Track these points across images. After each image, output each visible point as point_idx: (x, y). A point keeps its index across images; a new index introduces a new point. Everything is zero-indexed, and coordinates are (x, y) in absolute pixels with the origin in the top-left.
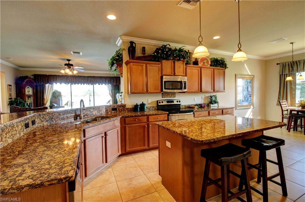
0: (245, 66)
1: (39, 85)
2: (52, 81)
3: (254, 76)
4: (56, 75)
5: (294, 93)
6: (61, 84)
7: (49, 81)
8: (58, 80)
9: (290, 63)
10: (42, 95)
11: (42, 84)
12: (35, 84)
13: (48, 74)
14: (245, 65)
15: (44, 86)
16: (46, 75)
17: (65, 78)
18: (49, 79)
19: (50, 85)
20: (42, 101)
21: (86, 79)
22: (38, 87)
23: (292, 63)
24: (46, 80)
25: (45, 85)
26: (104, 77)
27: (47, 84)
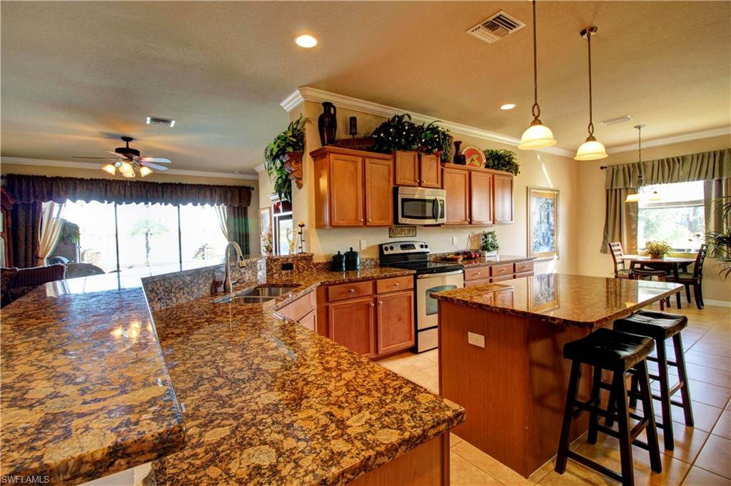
0: (541, 169)
1: (23, 203)
2: (62, 193)
3: (558, 191)
4: (75, 177)
5: (633, 227)
6: (87, 202)
7: (54, 195)
8: (78, 190)
9: (626, 166)
10: (33, 233)
11: (32, 201)
12: (13, 203)
13: (49, 174)
14: (544, 168)
15: (37, 207)
16: (45, 176)
17: (101, 185)
18: (54, 189)
19: (56, 206)
20: (31, 249)
21: (160, 189)
22: (20, 210)
23: (630, 166)
24: (45, 192)
25: (41, 203)
26: (209, 186)
27: (45, 202)
